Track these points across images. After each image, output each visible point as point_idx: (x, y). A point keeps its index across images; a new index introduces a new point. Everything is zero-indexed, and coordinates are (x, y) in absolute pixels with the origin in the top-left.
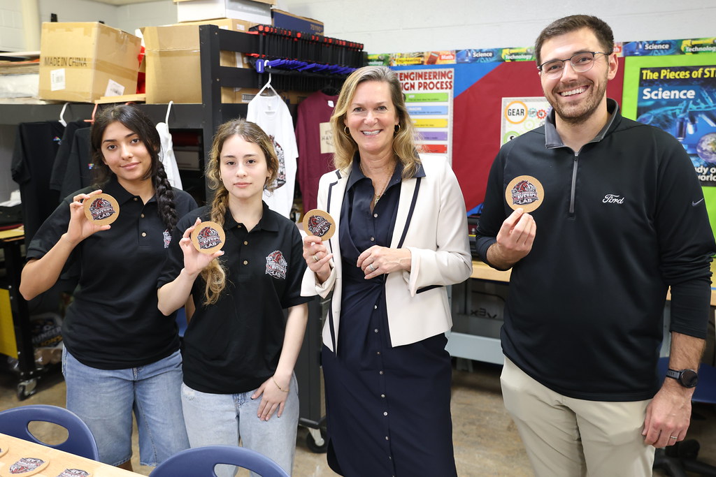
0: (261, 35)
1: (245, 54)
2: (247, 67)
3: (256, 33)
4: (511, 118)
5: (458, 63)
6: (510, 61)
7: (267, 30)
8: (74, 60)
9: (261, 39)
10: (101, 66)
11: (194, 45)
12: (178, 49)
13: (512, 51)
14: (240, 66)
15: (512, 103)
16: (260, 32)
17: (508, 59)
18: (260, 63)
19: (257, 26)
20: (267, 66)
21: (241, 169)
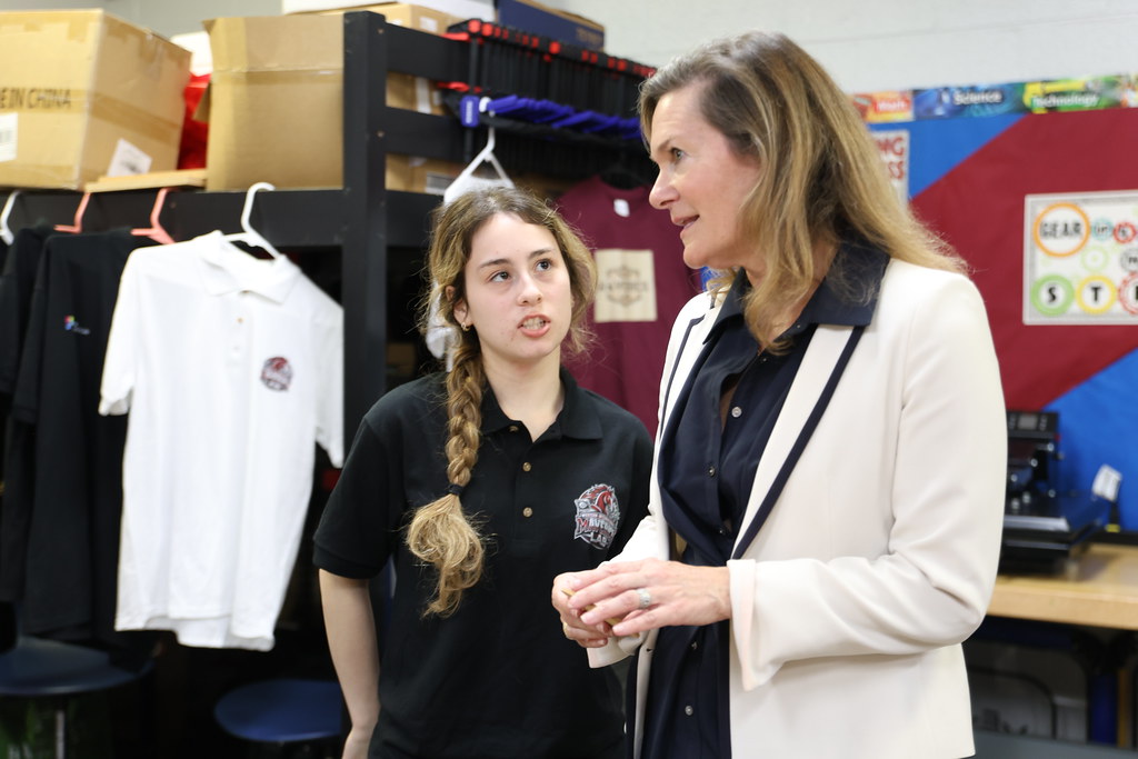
0: (476, 42)
1: (437, 84)
2: (438, 112)
3: (463, 37)
4: (1050, 243)
5: (919, 118)
6: (1043, 112)
7: (487, 31)
8: (42, 95)
9: (474, 52)
10: (104, 108)
11: (330, 60)
12: (290, 67)
13: (1050, 88)
14: (424, 108)
15: (1052, 207)
16: (472, 35)
17: (1039, 106)
18: (469, 105)
19: (466, 23)
20: (486, 113)
21: (529, 286)
